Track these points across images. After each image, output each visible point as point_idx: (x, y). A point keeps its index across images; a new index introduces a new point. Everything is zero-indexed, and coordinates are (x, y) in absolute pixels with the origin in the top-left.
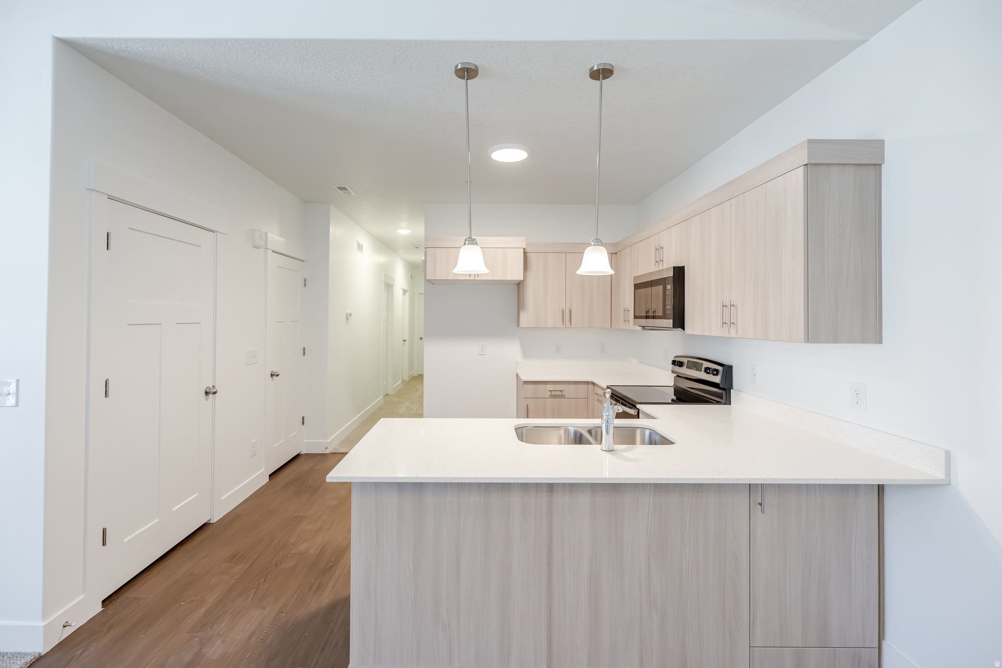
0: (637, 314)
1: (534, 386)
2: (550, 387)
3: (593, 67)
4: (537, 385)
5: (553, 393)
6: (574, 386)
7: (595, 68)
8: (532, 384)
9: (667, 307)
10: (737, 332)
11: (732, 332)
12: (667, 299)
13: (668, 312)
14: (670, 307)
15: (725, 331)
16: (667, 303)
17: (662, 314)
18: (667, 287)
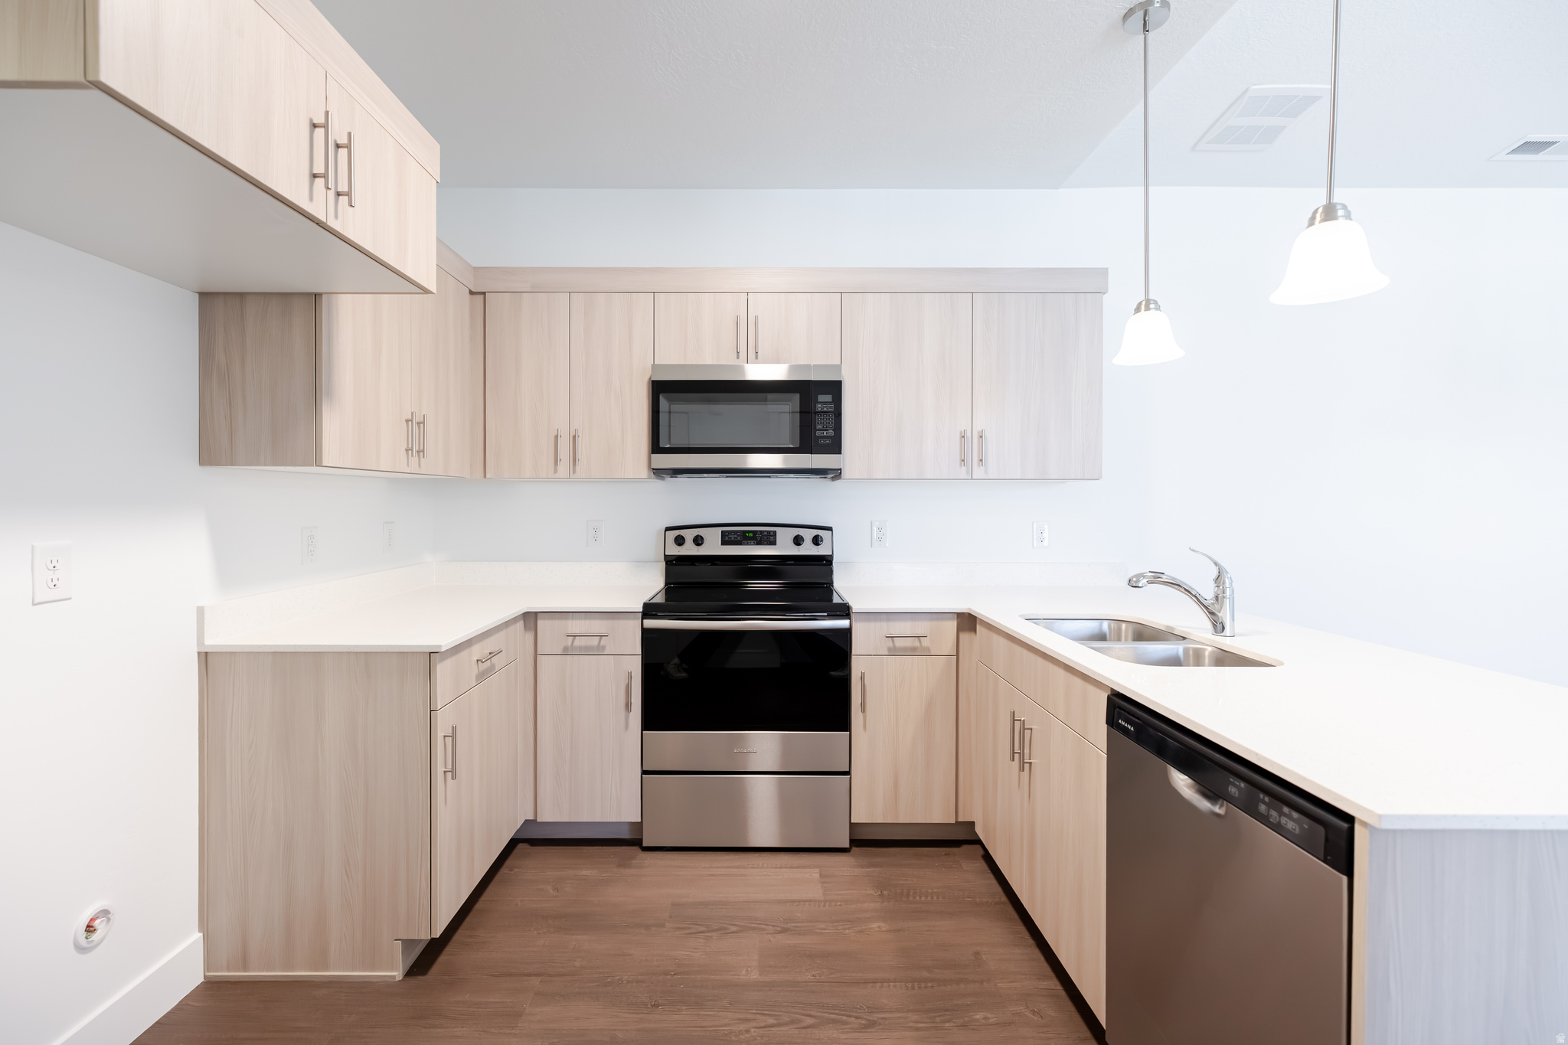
0: (661, 444)
9: (818, 433)
10: (986, 472)
11: (978, 472)
12: (818, 418)
13: (822, 441)
14: (831, 433)
15: (963, 472)
16: (819, 426)
17: (796, 445)
18: (817, 398)
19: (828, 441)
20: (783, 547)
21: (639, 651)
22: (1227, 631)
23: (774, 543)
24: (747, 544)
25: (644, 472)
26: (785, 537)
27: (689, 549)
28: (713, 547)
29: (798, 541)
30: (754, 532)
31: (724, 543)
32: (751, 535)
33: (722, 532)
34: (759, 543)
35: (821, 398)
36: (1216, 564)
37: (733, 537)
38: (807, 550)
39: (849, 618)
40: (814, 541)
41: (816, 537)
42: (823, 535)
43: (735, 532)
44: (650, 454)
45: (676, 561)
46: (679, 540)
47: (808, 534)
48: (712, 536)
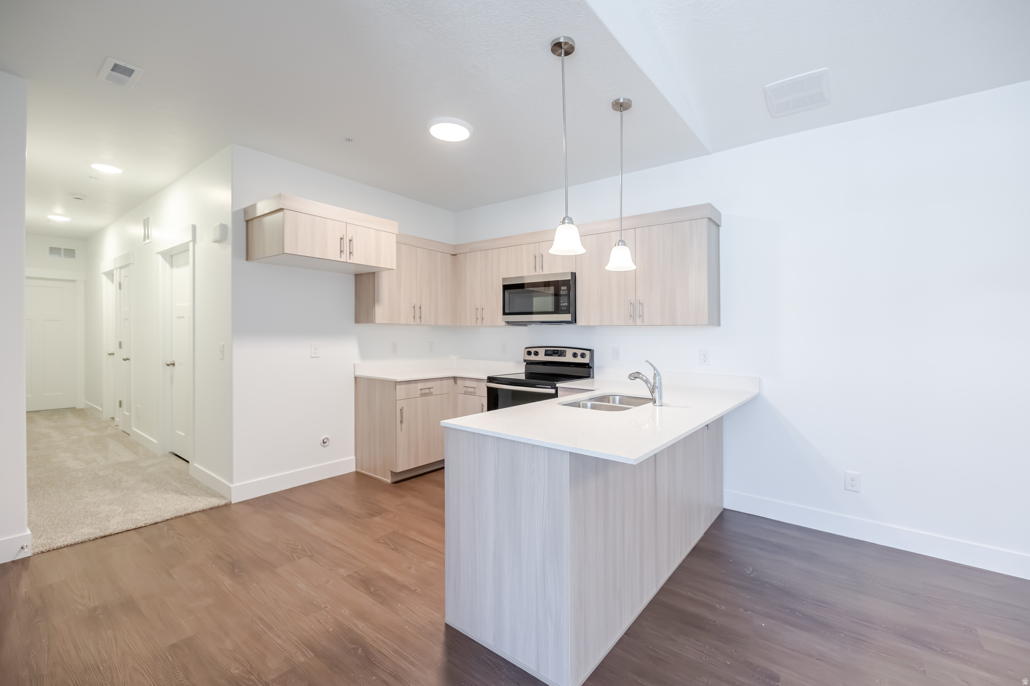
0: (507, 311)
1: (406, 386)
2: (420, 386)
3: (619, 99)
4: (409, 385)
5: (423, 391)
6: (438, 383)
7: (621, 101)
8: (405, 384)
9: (561, 304)
10: (643, 321)
11: (639, 322)
12: (562, 298)
13: (563, 308)
14: (566, 304)
15: (631, 322)
16: (562, 301)
17: (553, 310)
18: (561, 288)
19: (565, 308)
20: (568, 358)
21: (486, 396)
22: (657, 403)
23: (565, 356)
24: (555, 356)
25: (504, 323)
26: (569, 353)
27: (533, 358)
28: (542, 357)
29: (575, 355)
30: (557, 350)
31: (546, 355)
32: (556, 352)
33: (546, 350)
34: (559, 356)
35: (563, 288)
36: (655, 369)
37: (549, 353)
38: (579, 360)
39: (556, 389)
40: (583, 356)
41: (584, 354)
42: (587, 353)
43: (550, 350)
44: (503, 315)
45: (529, 363)
46: (529, 353)
47: (579, 352)
48: (542, 352)
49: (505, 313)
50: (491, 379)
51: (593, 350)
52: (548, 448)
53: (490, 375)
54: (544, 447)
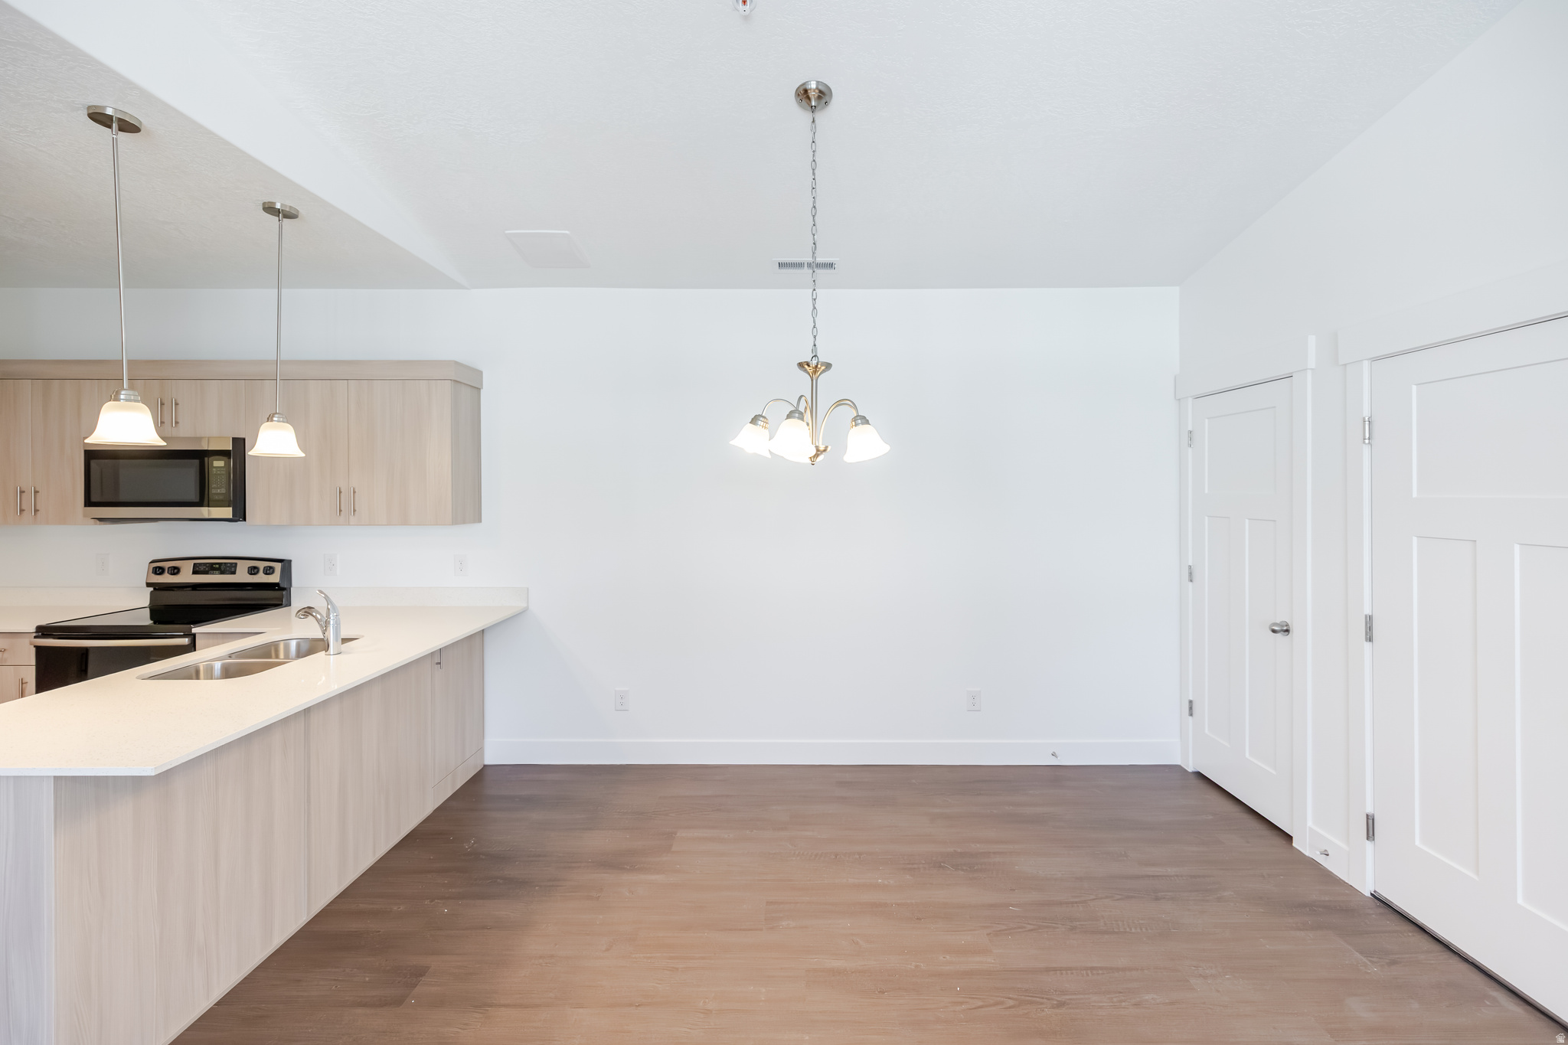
0: (94, 499)
9: (214, 491)
10: (359, 520)
11: (353, 520)
12: (214, 480)
13: (215, 498)
14: (223, 491)
15: (340, 520)
16: (214, 486)
17: (198, 500)
18: (212, 464)
19: (221, 497)
20: (242, 576)
21: (33, 662)
22: (332, 651)
23: (234, 573)
24: (213, 574)
26: (243, 567)
27: (167, 578)
28: (187, 576)
29: (253, 571)
30: (219, 564)
31: (195, 572)
32: (217, 566)
33: (195, 564)
34: (222, 573)
35: (217, 464)
36: (329, 603)
37: (202, 568)
38: (261, 578)
39: (193, 637)
40: (269, 571)
41: (271, 567)
42: (278, 566)
43: (205, 564)
44: (85, 506)
45: (157, 588)
46: (159, 571)
47: (262, 565)
48: (187, 568)
49: (89, 502)
50: (44, 631)
51: (290, 562)
52: (14, 777)
53: (43, 623)
54: (8, 777)
